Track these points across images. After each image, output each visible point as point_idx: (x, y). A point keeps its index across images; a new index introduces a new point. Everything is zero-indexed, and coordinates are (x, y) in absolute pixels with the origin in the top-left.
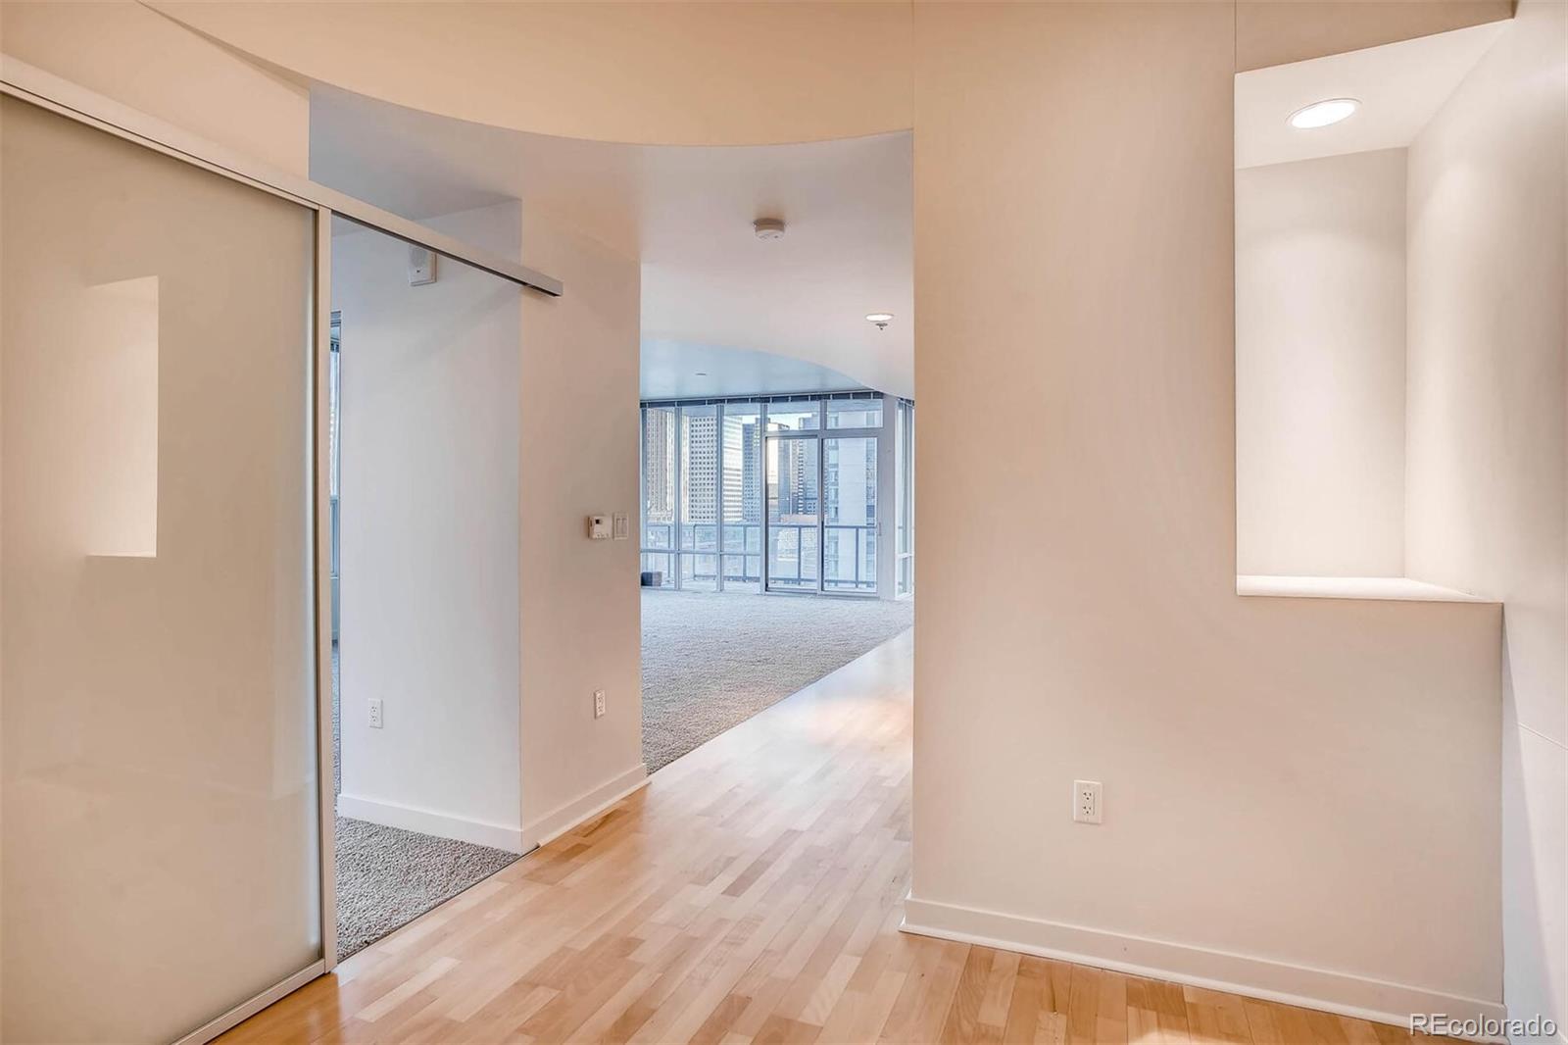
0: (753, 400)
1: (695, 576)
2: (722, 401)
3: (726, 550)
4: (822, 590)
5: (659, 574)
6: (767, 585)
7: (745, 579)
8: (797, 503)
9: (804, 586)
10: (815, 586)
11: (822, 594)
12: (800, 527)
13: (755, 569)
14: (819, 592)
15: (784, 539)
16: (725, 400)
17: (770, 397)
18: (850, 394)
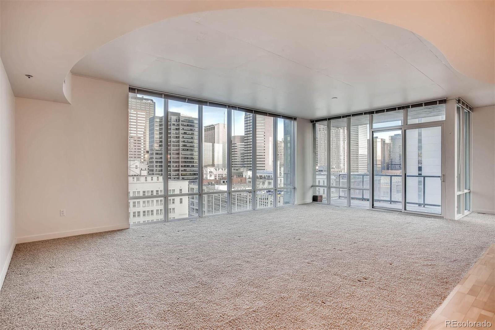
0: (365, 113)
1: (340, 197)
2: (350, 116)
3: (352, 187)
4: (405, 209)
5: (321, 196)
6: (373, 205)
7: (363, 199)
8: (389, 166)
9: (393, 206)
10: (400, 206)
11: (405, 212)
12: (391, 176)
13: (368, 195)
14: (403, 211)
15: (383, 182)
16: (351, 115)
17: (374, 111)
18: (422, 103)
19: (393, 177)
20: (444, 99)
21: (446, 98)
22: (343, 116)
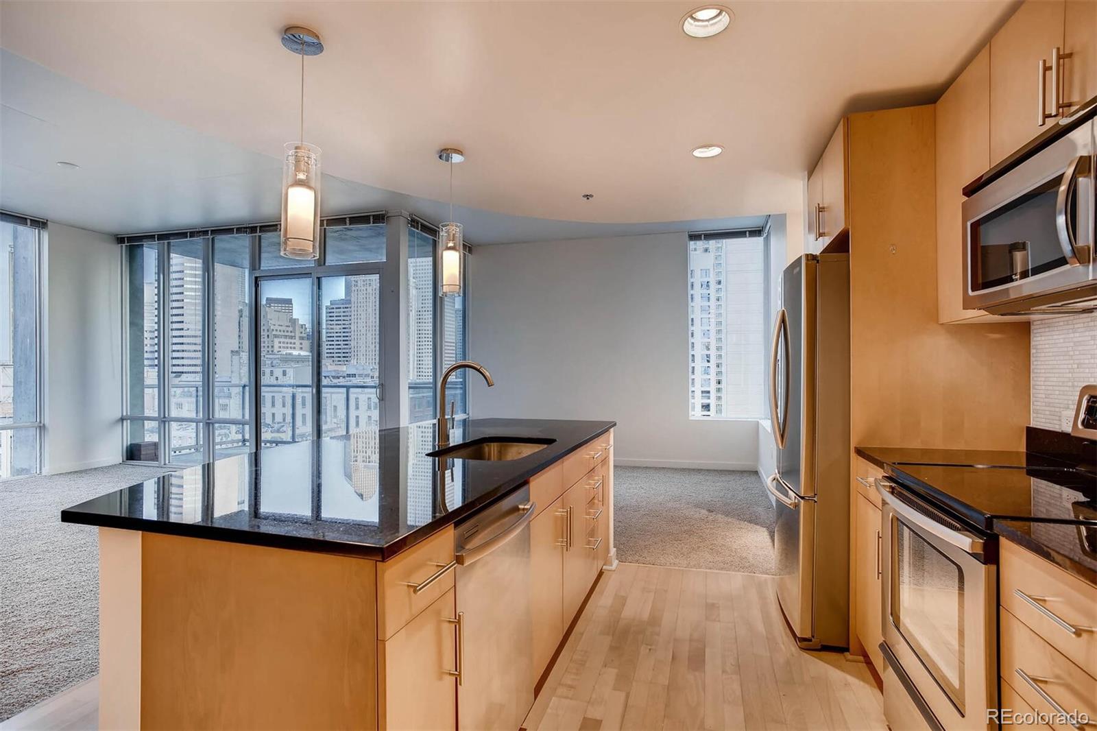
0: (239, 230)
2: (206, 232)
12: (348, 388)
16: (208, 231)
17: (257, 227)
18: (345, 218)
19: (352, 390)
20: (381, 213)
21: (384, 212)
22: (191, 233)
